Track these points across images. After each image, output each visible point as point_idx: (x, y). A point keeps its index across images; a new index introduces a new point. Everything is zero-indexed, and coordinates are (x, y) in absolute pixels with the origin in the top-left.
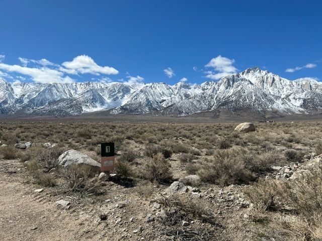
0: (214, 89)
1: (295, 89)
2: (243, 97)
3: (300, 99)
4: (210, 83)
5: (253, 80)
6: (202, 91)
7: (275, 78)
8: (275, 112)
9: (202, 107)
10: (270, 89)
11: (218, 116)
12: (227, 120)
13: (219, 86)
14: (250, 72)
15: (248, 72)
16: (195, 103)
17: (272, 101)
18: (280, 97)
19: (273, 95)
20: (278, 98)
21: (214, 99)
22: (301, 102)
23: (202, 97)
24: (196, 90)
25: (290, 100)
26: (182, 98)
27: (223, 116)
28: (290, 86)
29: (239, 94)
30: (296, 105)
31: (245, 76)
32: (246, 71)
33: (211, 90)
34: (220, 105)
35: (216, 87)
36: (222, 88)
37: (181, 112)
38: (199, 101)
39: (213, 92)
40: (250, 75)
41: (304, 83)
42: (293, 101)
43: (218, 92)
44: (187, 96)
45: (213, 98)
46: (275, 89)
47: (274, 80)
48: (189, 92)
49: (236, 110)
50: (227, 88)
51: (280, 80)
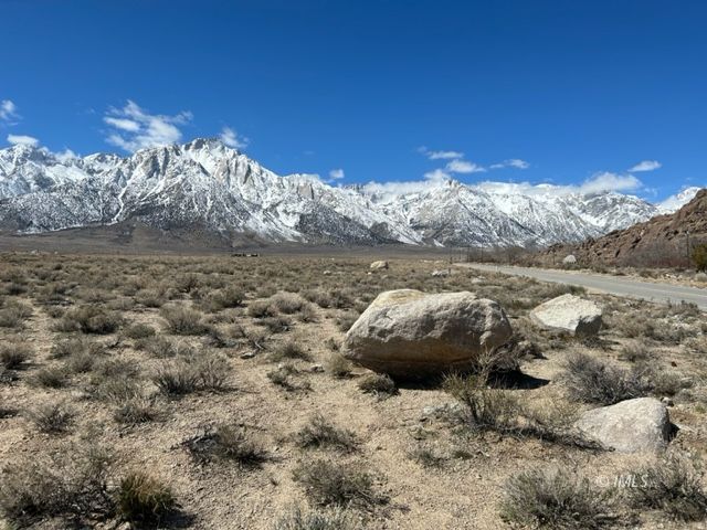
0: (119, 173)
1: (286, 195)
2: (187, 199)
3: (294, 213)
4: (109, 158)
5: (209, 166)
6: (88, 177)
7: (252, 167)
8: (251, 236)
9: (86, 216)
10: (241, 188)
11: (128, 239)
12: (149, 247)
13: (131, 168)
14: (201, 147)
15: (199, 146)
16: (67, 202)
17: (244, 214)
18: (260, 207)
19: (248, 202)
20: (256, 207)
21: (120, 196)
22: (296, 219)
23: (87, 190)
24: (70, 169)
25: (277, 215)
26: (28, 185)
27: (140, 239)
28: (278, 186)
29: (178, 192)
30: (287, 224)
31: (191, 154)
32: (194, 142)
33: (112, 176)
34: (133, 214)
35: (125, 170)
36: (139, 173)
37: (26, 224)
38: (78, 199)
39: (116, 180)
40: (202, 152)
41: (302, 185)
42: (283, 216)
43: (129, 182)
44: (44, 183)
45: (116, 195)
46: (252, 190)
47: (249, 171)
48: (50, 173)
49: (170, 226)
50: (150, 175)
51: (261, 172)
